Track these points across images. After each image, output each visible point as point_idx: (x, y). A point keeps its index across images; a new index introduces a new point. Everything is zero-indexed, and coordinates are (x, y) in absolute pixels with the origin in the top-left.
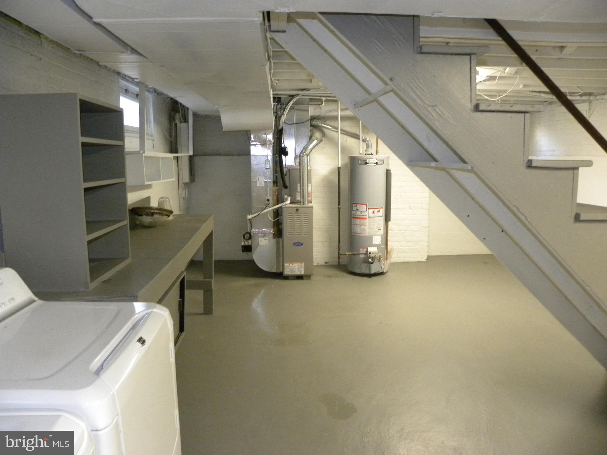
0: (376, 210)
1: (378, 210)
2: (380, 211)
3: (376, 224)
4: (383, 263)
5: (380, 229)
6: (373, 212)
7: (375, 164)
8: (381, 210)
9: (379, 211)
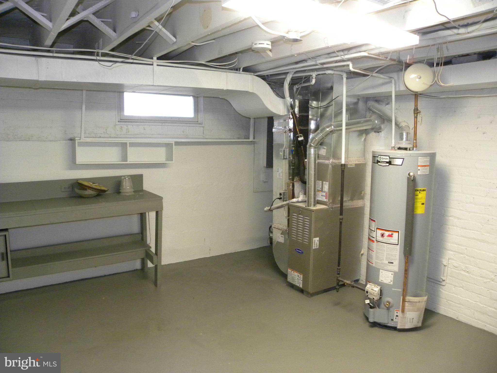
0: (387, 233)
1: (390, 233)
2: (393, 235)
3: (385, 254)
4: (396, 314)
5: (392, 263)
6: (382, 235)
7: (388, 164)
8: (395, 235)
9: (390, 236)
